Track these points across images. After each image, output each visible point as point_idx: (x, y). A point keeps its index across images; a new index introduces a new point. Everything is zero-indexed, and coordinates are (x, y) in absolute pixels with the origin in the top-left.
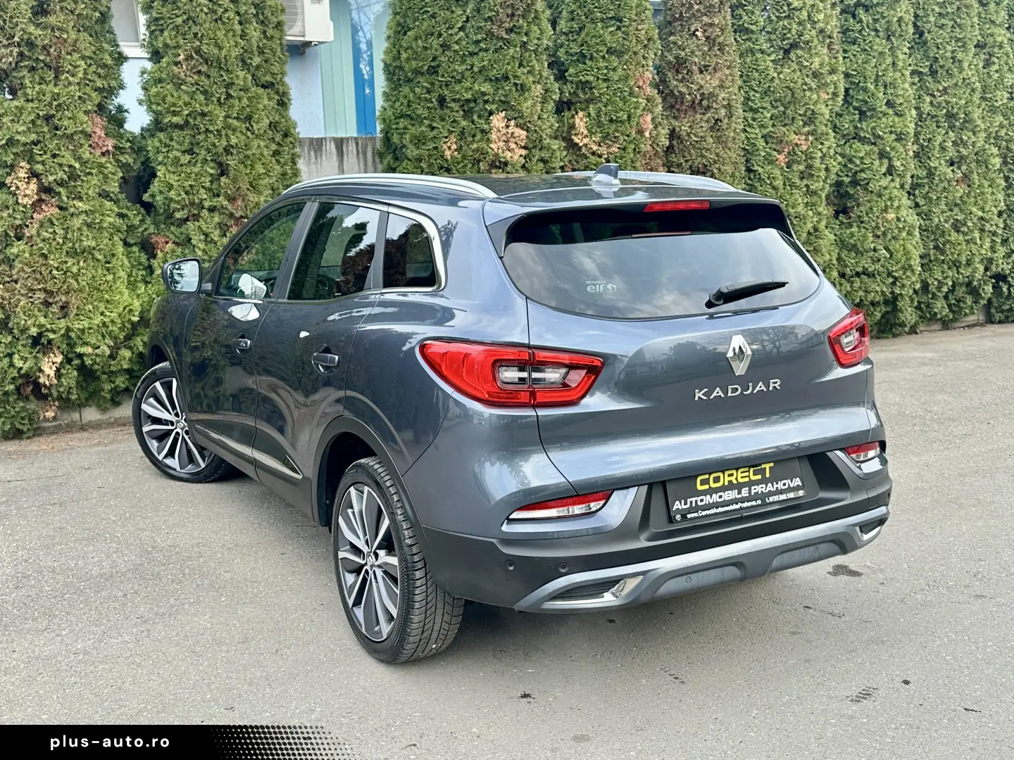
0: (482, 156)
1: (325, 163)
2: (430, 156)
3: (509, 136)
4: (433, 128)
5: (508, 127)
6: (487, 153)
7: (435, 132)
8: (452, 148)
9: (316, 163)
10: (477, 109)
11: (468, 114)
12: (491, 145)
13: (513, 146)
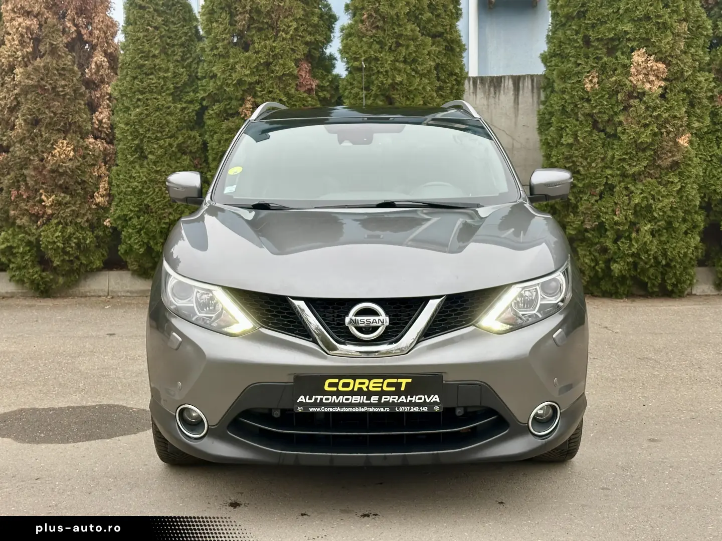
0: (620, 87)
1: (502, 97)
2: (573, 89)
3: (649, 69)
4: (579, 64)
5: (646, 61)
6: (626, 84)
7: (579, 68)
8: (594, 81)
9: (494, 98)
10: (620, 46)
11: (611, 52)
12: (631, 78)
13: (652, 78)
